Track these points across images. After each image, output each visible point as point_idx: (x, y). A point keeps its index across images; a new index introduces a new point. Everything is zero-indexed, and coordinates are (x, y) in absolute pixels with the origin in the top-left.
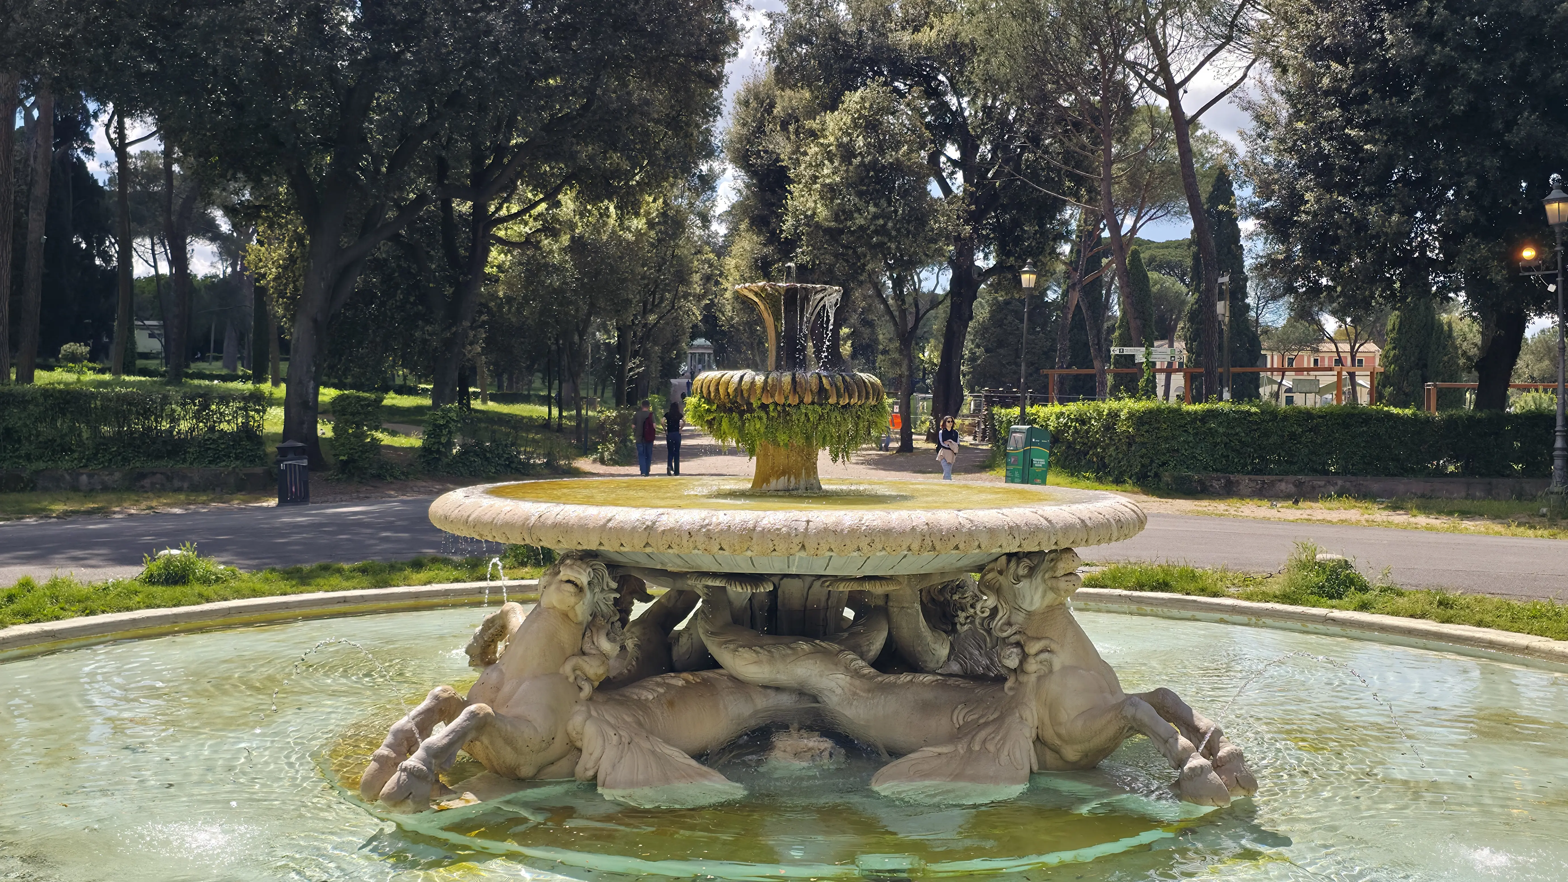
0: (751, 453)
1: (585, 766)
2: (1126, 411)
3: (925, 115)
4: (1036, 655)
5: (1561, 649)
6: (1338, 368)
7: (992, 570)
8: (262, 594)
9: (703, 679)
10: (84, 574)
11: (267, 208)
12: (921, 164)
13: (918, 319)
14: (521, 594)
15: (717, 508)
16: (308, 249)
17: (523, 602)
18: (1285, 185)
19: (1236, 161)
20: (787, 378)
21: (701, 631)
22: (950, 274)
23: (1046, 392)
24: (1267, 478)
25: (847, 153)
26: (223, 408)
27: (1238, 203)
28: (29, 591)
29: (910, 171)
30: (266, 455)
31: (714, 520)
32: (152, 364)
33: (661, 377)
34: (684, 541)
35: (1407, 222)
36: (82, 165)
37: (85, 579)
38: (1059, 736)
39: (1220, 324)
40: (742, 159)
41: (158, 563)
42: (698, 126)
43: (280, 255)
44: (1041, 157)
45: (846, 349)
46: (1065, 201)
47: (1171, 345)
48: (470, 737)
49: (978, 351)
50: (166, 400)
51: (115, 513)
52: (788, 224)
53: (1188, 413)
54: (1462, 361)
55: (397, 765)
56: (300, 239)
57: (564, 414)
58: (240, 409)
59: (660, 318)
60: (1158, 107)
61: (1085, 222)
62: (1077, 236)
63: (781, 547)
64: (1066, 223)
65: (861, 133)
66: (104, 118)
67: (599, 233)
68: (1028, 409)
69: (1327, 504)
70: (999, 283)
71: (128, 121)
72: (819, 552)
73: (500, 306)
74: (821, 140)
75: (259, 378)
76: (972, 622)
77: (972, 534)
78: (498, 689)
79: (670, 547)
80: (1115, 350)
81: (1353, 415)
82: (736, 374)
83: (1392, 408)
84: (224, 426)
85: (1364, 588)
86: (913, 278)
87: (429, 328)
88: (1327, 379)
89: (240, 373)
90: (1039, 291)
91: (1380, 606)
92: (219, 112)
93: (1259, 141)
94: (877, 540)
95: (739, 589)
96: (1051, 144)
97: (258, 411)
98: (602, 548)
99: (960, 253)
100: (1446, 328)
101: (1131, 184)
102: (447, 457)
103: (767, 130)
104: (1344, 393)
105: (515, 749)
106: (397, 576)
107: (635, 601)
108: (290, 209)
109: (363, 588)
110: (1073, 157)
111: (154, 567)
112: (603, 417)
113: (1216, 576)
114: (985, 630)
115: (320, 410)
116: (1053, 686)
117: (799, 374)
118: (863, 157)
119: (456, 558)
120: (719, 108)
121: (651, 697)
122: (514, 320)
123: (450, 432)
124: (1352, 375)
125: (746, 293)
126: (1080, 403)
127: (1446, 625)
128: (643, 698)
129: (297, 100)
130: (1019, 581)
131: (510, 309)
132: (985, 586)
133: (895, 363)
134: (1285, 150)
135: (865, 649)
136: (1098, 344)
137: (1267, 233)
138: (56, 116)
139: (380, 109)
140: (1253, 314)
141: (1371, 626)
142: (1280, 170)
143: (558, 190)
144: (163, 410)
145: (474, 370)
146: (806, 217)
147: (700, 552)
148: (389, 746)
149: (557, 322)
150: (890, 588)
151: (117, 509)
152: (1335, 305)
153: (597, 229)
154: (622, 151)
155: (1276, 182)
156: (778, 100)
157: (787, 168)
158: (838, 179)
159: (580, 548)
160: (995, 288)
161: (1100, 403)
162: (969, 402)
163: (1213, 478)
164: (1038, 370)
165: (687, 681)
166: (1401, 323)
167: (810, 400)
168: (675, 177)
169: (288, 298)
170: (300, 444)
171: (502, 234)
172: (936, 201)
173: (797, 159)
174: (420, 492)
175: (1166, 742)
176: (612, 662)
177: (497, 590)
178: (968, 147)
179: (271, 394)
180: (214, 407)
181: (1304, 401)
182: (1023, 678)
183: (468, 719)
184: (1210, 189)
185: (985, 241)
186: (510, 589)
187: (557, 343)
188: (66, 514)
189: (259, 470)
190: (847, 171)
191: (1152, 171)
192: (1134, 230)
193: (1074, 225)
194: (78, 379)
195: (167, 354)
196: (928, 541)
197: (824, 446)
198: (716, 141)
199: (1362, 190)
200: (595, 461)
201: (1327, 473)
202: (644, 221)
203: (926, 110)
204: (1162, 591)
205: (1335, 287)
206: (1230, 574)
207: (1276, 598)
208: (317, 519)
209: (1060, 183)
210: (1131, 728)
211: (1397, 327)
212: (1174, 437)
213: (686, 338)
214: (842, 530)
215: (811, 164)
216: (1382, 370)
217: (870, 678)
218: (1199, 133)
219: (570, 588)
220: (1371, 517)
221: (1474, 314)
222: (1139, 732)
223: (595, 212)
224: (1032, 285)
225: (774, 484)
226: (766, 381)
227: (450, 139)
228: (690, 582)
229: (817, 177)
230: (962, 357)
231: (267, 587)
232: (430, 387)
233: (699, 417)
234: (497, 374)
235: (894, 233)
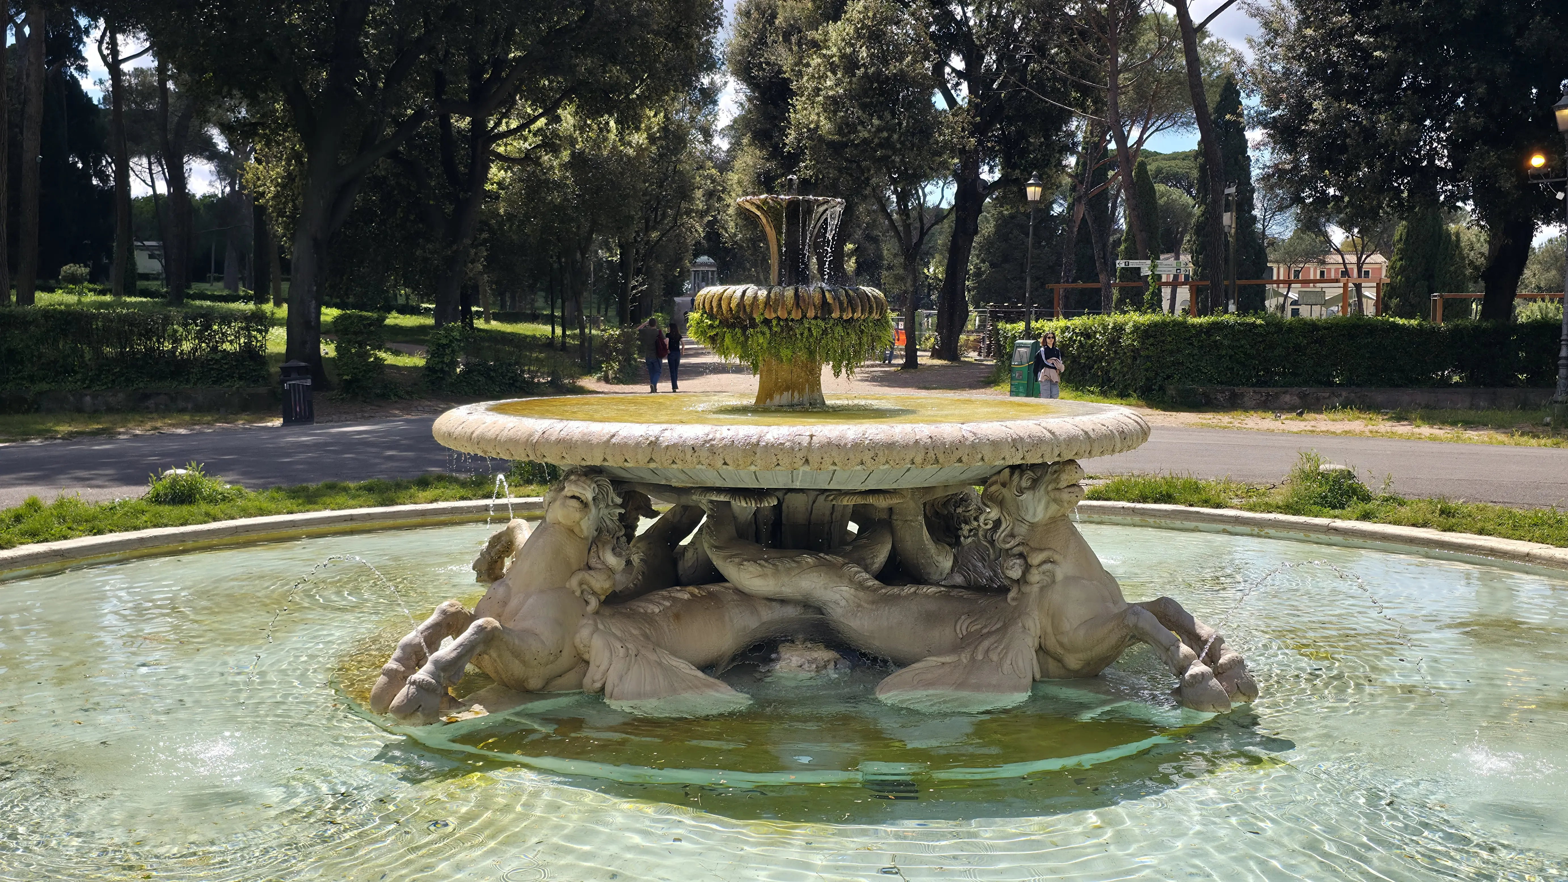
0: (755, 368)
1: (593, 679)
2: (1131, 324)
3: (929, 25)
4: (1039, 565)
5: (1562, 556)
6: (1344, 279)
7: (995, 482)
8: (269, 513)
9: (709, 593)
10: (91, 494)
11: (264, 125)
12: (926, 75)
13: (923, 234)
14: (526, 511)
15: (720, 423)
16: (306, 167)
17: (529, 519)
18: (1293, 93)
19: (1244, 69)
20: (789, 292)
21: (706, 545)
22: (954, 188)
23: (1052, 307)
24: (1271, 390)
25: (850, 63)
26: (225, 328)
27: (1246, 112)
28: (36, 511)
29: (914, 83)
30: (270, 375)
31: (718, 436)
32: (153, 285)
33: (664, 295)
34: (688, 456)
35: (1416, 130)
36: (75, 83)
37: (92, 499)
38: (1061, 645)
39: (1226, 236)
40: (744, 72)
41: (164, 482)
42: (699, 38)
43: (278, 173)
44: (1047, 68)
45: (851, 265)
46: (1071, 112)
47: (1177, 258)
48: (478, 651)
49: (984, 267)
50: (167, 320)
51: (120, 433)
52: (790, 137)
53: (1193, 326)
54: (1468, 271)
55: (405, 678)
56: (298, 156)
57: (568, 333)
58: (242, 329)
59: (663, 235)
60: (1165, 15)
61: (1092, 133)
62: (1083, 148)
63: (785, 461)
64: (1072, 134)
65: (864, 43)
66: (96, 34)
67: (599, 148)
68: (1033, 324)
69: (1331, 416)
70: (1004, 197)
71: (120, 37)
72: (822, 466)
73: (501, 224)
74: (824, 52)
75: (260, 299)
76: (976, 535)
77: (975, 447)
78: (505, 603)
79: (674, 462)
80: (1120, 264)
81: (1359, 326)
82: (738, 289)
83: (1397, 319)
84: (227, 346)
85: (1366, 498)
86: (917, 192)
87: (429, 246)
88: (1332, 291)
89: (242, 294)
90: (1045, 204)
91: (1382, 515)
92: (212, 26)
93: (1268, 48)
94: (880, 453)
95: (744, 504)
96: (1057, 54)
97: (260, 331)
98: (606, 464)
99: (965, 165)
100: (1454, 238)
101: (1137, 94)
102: (450, 376)
103: (769, 41)
104: (1350, 305)
105: (524, 662)
106: (402, 494)
107: (641, 518)
108: (287, 126)
109: (369, 506)
110: (1079, 67)
111: (160, 487)
112: (606, 335)
113: (1221, 487)
114: (988, 542)
115: (322, 329)
116: (1055, 596)
117: (802, 289)
118: (866, 68)
119: (462, 476)
120: (719, 19)
121: (657, 610)
122: (514, 237)
123: (453, 351)
124: (1358, 287)
125: (748, 206)
126: (1085, 317)
127: (1448, 534)
128: (649, 611)
129: (292, 14)
130: (1022, 493)
131: (511, 226)
132: (988, 499)
133: (899, 279)
134: (1293, 58)
135: (869, 561)
136: (1104, 258)
137: (1275, 143)
138: (47, 33)
139: (376, 24)
140: (1259, 226)
141: (1373, 536)
142: (1288, 78)
143: (557, 104)
144: (164, 330)
145: (476, 288)
146: (809, 130)
147: (704, 467)
148: (397, 660)
149: (559, 240)
150: (894, 501)
151: (122, 430)
152: (1342, 216)
153: (597, 145)
154: (622, 64)
155: (1284, 90)
156: (780, 11)
157: (788, 81)
158: (841, 91)
159: (584, 464)
160: (1000, 202)
161: (1106, 317)
162: (974, 318)
163: (1218, 391)
164: (1043, 285)
165: (692, 594)
166: (1408, 234)
167: (813, 315)
168: (676, 90)
169: (287, 217)
170: (303, 364)
171: (501, 150)
172: (940, 112)
173: (800, 71)
174: (424, 412)
175: (1168, 650)
176: (618, 577)
177: (504, 507)
178: (973, 58)
179: (273, 314)
180: (215, 327)
181: (1310, 313)
182: (1025, 589)
183: (476, 633)
184: (1218, 98)
185: (991, 154)
186: (517, 507)
187: (560, 262)
188: (71, 435)
189: (263, 390)
190: (850, 83)
191: (1159, 81)
192: (1140, 141)
193: (1080, 137)
194: (79, 300)
195: (168, 275)
196: (931, 454)
197: (828, 362)
198: (717, 54)
199: (1371, 98)
200: (599, 379)
201: (1331, 384)
202: (645, 135)
203: (931, 19)
204: (1166, 503)
205: (1342, 197)
206: (1233, 486)
207: (1279, 509)
208: (321, 439)
209: (1067, 94)
210: (1133, 637)
211: (1404, 237)
212: (1179, 350)
213: (689, 255)
214: (846, 444)
215: (813, 76)
216: (1388, 281)
217: (875, 590)
218: (1207, 41)
219: (574, 503)
220: (1375, 428)
221: (1482, 223)
222: (1140, 640)
223: (595, 127)
224: (1038, 198)
225: (777, 399)
226: (768, 295)
227: (447, 53)
228: (694, 497)
229: (819, 90)
230: (967, 272)
231: (273, 506)
232: (432, 306)
233: (702, 332)
234: (500, 293)
235: (898, 146)
